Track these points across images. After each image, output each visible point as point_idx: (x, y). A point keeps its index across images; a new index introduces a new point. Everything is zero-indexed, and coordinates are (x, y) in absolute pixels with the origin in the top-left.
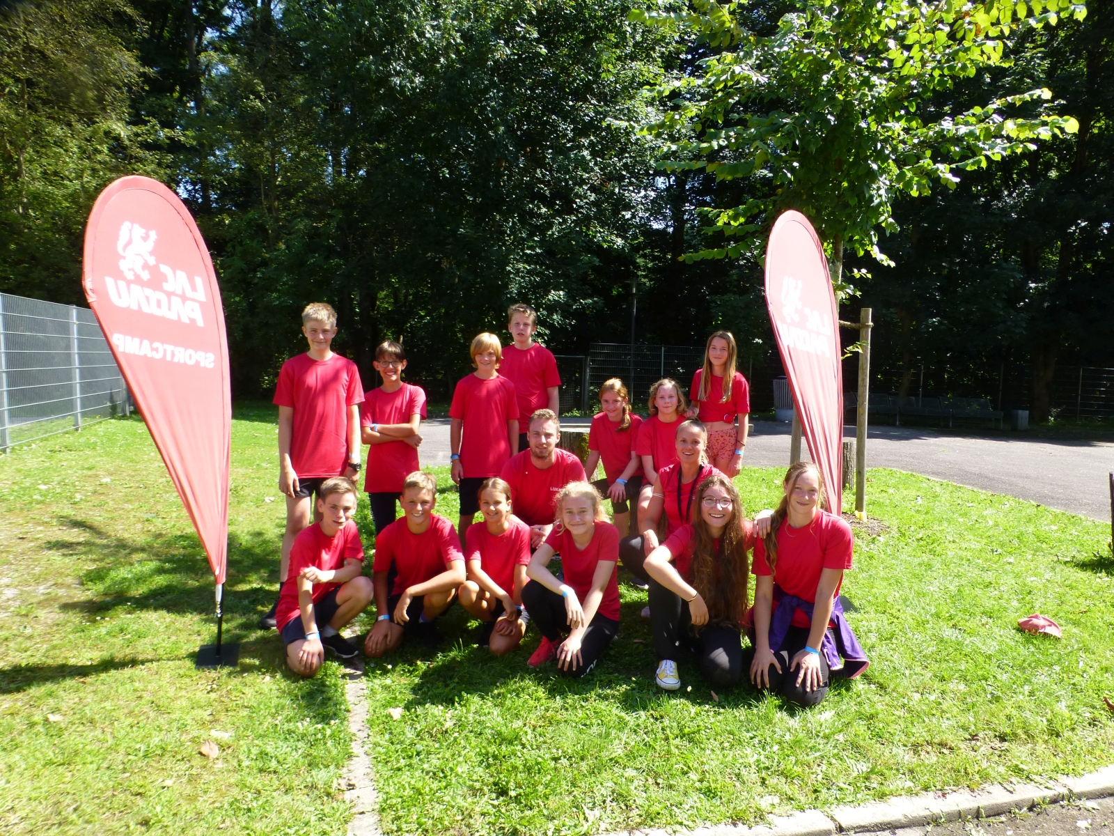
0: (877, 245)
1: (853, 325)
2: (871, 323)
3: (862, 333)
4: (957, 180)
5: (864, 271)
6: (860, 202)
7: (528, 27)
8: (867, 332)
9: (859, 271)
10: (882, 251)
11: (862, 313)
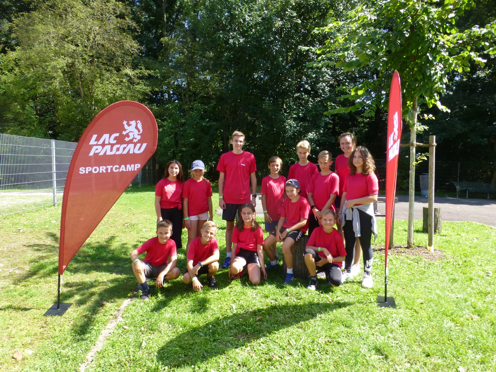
0: (439, 100)
1: (425, 145)
2: (435, 144)
3: (430, 150)
4: (485, 61)
5: (431, 116)
6: (424, 77)
7: (292, 12)
8: (433, 149)
9: (428, 115)
10: (442, 104)
11: (430, 139)
